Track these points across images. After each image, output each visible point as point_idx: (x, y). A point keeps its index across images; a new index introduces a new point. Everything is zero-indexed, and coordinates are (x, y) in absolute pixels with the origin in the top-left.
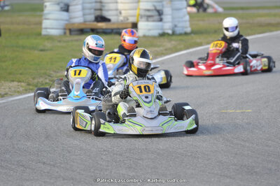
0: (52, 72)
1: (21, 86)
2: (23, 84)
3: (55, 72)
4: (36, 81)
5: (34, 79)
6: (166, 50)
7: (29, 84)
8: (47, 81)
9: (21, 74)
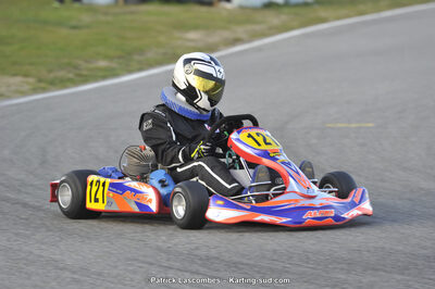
0: (80, 62)
1: (28, 83)
2: (31, 80)
3: (86, 61)
4: (52, 75)
5: (50, 71)
6: (270, 28)
7: (40, 81)
8: (71, 75)
9: (31, 64)
